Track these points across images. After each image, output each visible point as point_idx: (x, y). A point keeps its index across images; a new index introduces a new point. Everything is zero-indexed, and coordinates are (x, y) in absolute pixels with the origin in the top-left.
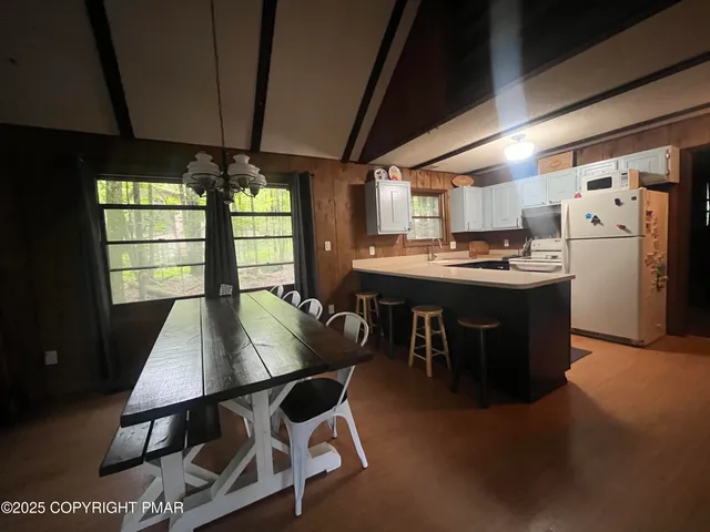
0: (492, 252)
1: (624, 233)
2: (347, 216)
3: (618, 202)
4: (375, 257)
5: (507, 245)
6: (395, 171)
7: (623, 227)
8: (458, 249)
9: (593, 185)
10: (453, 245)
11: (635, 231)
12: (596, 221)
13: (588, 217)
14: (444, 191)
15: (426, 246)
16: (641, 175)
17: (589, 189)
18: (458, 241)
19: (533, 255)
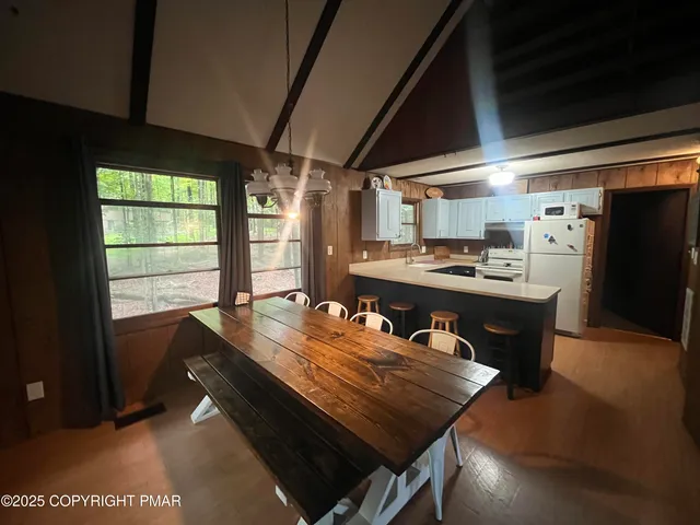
0: (452, 256)
1: (572, 251)
2: (347, 222)
3: (569, 227)
4: (367, 260)
5: (466, 251)
6: (388, 181)
7: (571, 247)
8: (427, 254)
9: (549, 211)
10: (424, 249)
11: (581, 251)
12: (552, 240)
13: (546, 236)
14: (419, 201)
15: (405, 250)
16: (581, 206)
17: (546, 214)
18: (427, 246)
19: (490, 261)
